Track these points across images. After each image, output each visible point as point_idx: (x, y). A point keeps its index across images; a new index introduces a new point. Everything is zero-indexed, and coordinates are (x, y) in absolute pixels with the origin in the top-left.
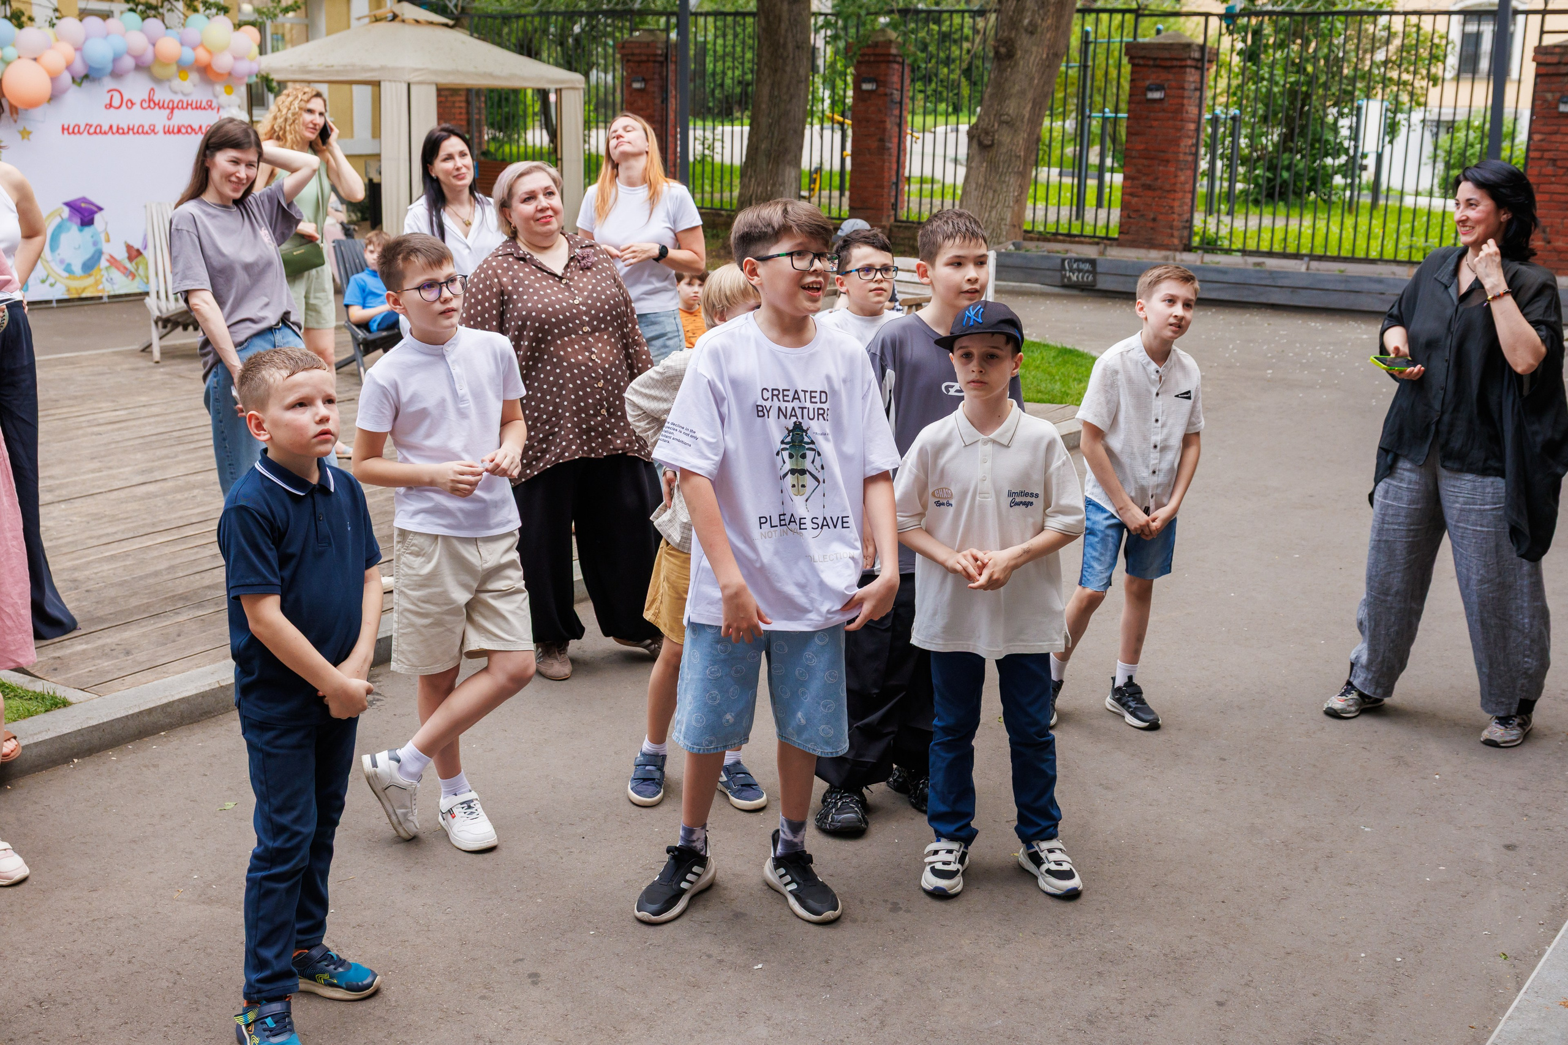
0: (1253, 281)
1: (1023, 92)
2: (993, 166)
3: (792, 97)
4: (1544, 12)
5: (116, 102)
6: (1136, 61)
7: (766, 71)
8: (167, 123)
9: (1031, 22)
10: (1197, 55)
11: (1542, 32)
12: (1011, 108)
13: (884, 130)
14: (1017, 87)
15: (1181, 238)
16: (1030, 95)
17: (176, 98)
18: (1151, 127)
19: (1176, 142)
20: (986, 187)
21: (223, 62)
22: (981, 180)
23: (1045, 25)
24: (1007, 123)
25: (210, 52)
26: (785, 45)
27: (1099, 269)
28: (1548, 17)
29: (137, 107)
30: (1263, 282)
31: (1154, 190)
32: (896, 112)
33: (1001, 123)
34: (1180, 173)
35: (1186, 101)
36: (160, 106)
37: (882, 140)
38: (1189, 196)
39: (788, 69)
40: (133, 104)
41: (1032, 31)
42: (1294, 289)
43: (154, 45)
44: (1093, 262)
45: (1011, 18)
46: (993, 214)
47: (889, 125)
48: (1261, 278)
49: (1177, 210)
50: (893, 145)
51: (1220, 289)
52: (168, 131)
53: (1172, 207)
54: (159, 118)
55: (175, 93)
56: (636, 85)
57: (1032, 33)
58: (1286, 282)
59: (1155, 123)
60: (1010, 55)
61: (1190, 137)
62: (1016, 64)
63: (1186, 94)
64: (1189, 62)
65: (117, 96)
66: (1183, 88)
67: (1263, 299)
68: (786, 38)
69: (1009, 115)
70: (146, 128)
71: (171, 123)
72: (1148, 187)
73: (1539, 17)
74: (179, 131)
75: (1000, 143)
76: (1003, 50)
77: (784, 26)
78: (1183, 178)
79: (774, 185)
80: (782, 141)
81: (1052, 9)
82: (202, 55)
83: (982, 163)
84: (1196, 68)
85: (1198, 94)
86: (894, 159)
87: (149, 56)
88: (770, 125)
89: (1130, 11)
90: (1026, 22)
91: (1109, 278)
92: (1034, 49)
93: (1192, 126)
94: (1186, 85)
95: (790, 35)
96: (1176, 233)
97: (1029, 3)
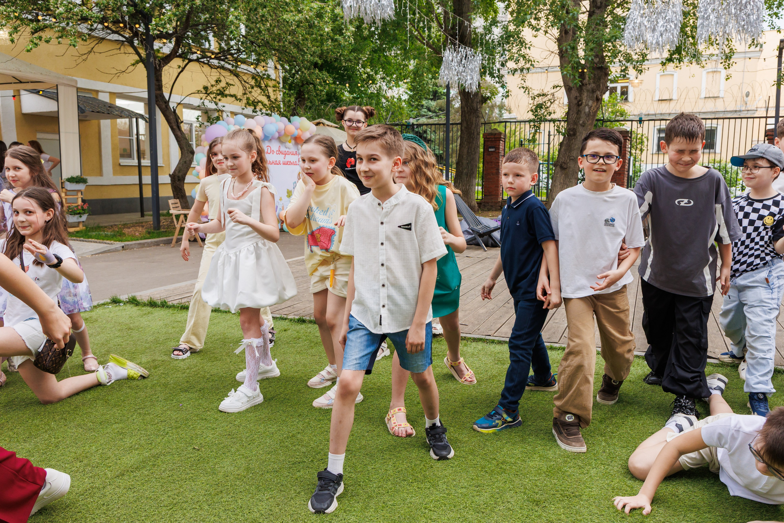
2: (567, 175)
3: (475, 153)
4: (766, 117)
9: (583, 122)
11: (766, 124)
12: (574, 154)
14: (577, 146)
17: (287, 150)
20: (564, 184)
22: (562, 181)
23: (588, 123)
24: (573, 160)
25: (302, 131)
26: (473, 134)
28: (768, 119)
33: (570, 160)
39: (474, 142)
40: (274, 152)
41: (583, 125)
45: (574, 121)
57: (583, 126)
60: (574, 134)
62: (577, 138)
65: (269, 149)
68: (474, 130)
69: (573, 157)
70: (278, 162)
73: (765, 119)
74: (287, 163)
75: (570, 167)
76: (571, 133)
77: (473, 126)
79: (469, 186)
81: (591, 117)
83: (562, 175)
88: (467, 163)
90: (581, 122)
97: (583, 115)
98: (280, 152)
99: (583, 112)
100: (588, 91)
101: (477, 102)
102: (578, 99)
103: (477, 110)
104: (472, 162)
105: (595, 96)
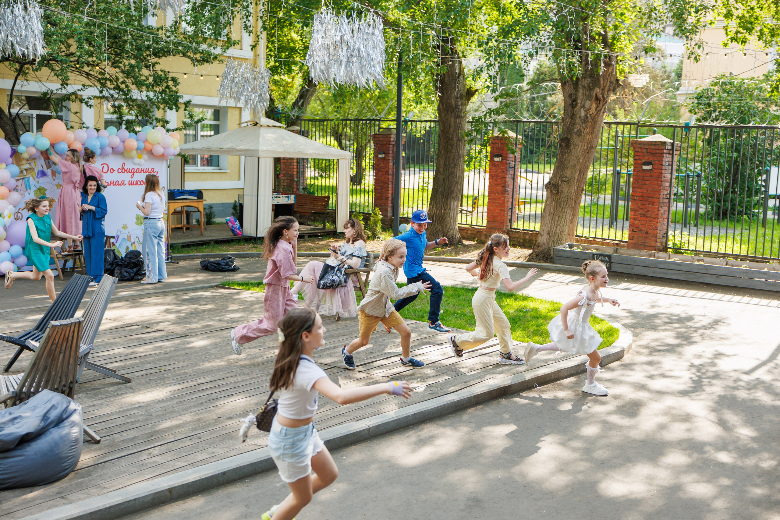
0: (695, 271)
1: (574, 166)
2: (558, 203)
3: (455, 165)
5: (105, 170)
6: (637, 150)
7: (442, 151)
8: (131, 180)
9: (578, 130)
10: (670, 147)
12: (568, 173)
13: (505, 181)
14: (571, 164)
15: (662, 243)
16: (578, 167)
17: (136, 168)
18: (645, 184)
19: (659, 192)
20: (553, 215)
21: (159, 150)
22: (552, 210)
23: (586, 131)
24: (566, 181)
25: (152, 145)
26: (452, 139)
27: (612, 261)
29: (116, 172)
30: (701, 271)
31: (647, 217)
32: (512, 173)
33: (563, 181)
34: (660, 209)
35: (663, 171)
36: (127, 171)
37: (504, 187)
38: (666, 220)
39: (454, 151)
40: (114, 171)
41: (579, 134)
42: (718, 276)
43: (124, 142)
44: (609, 257)
45: (568, 128)
46: (558, 228)
47: (508, 179)
48: (700, 269)
49: (659, 228)
50: (510, 190)
51: (677, 274)
52: (131, 184)
53: (656, 227)
54: (126, 177)
55: (135, 164)
56: (380, 156)
57: (579, 136)
58: (713, 272)
59: (647, 182)
60: (568, 146)
61: (666, 190)
62: (571, 152)
63: (663, 167)
64: (665, 151)
65: (106, 166)
66: (662, 165)
67: (701, 280)
68: (453, 135)
69: (566, 177)
70: (120, 182)
71: (133, 180)
72: (644, 216)
74: (137, 184)
75: (562, 192)
76: (563, 144)
77: (451, 129)
78: (662, 211)
79: (445, 210)
80: (450, 187)
81: (590, 124)
82: (149, 146)
83: (553, 201)
84: (669, 154)
85: (670, 167)
86: (511, 196)
87: (121, 148)
89: (634, 124)
90: (576, 130)
91: (618, 265)
92: (580, 144)
93: (668, 184)
94: (664, 163)
95: (455, 134)
96: (658, 240)
97: (578, 120)
98: (123, 170)
99: (578, 116)
100: (584, 87)
101: (457, 98)
102: (573, 97)
103: (457, 107)
104: (450, 178)
105: (594, 94)
